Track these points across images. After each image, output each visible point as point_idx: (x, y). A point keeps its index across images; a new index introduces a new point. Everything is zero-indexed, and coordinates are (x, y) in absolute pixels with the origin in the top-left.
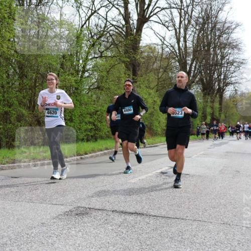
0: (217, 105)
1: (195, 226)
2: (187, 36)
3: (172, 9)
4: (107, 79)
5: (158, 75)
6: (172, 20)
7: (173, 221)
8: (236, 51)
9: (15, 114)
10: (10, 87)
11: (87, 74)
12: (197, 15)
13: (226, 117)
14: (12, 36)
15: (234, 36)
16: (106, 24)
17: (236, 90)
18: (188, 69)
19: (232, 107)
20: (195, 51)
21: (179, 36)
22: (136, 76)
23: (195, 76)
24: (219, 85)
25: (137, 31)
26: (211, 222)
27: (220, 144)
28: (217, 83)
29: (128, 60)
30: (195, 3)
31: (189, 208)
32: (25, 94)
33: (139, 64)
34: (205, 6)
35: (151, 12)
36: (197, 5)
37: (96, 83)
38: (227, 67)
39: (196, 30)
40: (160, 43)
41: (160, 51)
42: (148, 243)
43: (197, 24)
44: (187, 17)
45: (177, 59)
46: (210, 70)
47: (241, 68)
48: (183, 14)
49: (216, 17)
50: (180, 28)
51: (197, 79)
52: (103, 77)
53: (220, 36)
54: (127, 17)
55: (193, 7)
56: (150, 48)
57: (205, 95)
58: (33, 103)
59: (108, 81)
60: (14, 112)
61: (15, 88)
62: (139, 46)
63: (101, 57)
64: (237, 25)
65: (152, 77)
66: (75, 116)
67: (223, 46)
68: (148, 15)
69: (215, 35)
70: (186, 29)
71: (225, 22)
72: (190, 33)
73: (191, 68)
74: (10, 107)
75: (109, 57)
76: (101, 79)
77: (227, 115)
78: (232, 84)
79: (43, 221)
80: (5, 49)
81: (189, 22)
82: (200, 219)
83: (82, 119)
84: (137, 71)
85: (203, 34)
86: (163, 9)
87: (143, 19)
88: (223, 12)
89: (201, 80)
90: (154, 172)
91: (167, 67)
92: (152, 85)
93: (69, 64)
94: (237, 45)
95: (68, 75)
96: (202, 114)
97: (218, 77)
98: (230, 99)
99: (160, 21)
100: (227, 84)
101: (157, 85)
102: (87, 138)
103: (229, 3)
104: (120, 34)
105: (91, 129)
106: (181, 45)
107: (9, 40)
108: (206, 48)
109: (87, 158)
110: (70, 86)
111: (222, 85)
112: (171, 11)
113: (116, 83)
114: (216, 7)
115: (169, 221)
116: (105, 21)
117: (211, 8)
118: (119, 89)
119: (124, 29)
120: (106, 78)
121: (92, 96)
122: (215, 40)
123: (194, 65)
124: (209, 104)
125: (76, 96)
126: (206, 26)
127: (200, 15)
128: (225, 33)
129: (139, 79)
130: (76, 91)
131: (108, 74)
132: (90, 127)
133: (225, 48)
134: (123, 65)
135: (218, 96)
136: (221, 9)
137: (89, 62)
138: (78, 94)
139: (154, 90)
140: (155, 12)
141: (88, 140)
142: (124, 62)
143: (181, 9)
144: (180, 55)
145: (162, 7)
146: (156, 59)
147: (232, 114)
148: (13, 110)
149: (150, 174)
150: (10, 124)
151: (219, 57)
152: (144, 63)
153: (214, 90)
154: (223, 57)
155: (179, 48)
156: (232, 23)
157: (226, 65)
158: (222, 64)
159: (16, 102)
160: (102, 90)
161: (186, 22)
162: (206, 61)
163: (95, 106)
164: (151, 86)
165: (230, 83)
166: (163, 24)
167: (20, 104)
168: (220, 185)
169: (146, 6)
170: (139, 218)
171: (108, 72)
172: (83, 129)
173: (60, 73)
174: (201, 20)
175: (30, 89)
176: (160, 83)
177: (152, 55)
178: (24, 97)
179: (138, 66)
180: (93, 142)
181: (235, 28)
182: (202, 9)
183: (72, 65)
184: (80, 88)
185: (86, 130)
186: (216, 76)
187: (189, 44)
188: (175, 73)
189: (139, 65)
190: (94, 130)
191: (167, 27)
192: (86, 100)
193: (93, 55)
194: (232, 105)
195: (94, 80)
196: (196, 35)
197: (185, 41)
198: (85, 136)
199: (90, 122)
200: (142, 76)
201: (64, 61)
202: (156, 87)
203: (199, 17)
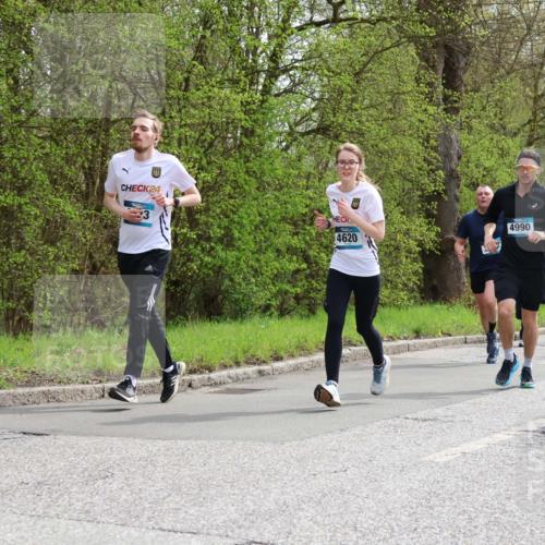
4: (353, 100)
5: (536, 87)
9: (36, 218)
10: (21, 124)
11: (283, 82)
22: (455, 89)
29: (432, 32)
32: (73, 150)
33: (469, 47)
37: (315, 115)
52: (341, 93)
58: (98, 181)
59: (356, 106)
60: (35, 211)
61: (39, 128)
63: (335, 20)
65: (515, 91)
66: (242, 226)
74: (20, 191)
75: (363, 21)
76: (332, 101)
83: (267, 239)
84: (460, 73)
92: (513, 122)
93: (222, 46)
95: (221, 83)
101: (530, 121)
102: (282, 304)
105: (297, 271)
109: (281, 372)
110: (228, 123)
113: (385, 115)
118: (394, 133)
120: (350, 97)
121: (299, 159)
125: (247, 160)
129: (466, 99)
130: (246, 141)
131: (357, 82)
132: (292, 267)
134: (412, 50)
137: (294, 40)
138: (254, 150)
139: (518, 139)
141: (283, 312)
142: (414, 39)
146: (529, 28)
148: (33, 202)
149: (500, 437)
150: (19, 250)
152: (487, 41)
159: (42, 177)
160: (336, 137)
163: (310, 193)
164: (509, 126)
167: (54, 182)
171: (357, 74)
172: (268, 272)
173: (193, 77)
175: (90, 132)
178: (69, 160)
179: (466, 54)
180: (302, 316)
183: (233, 51)
184: (258, 131)
185: (276, 277)
189: (468, 50)
190: (307, 277)
192: (280, 172)
193: (308, 15)
195: (308, 105)
198: (275, 296)
199: (291, 250)
200: (476, 90)
201: (208, 33)
202: (527, 128)
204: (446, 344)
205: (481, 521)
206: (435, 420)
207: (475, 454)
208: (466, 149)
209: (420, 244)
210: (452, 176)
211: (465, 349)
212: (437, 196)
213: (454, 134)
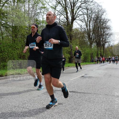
0: (102, 50)
1: (95, 96)
2: (90, 25)
3: (84, 15)
5: (80, 40)
6: (84, 19)
7: (87, 94)
8: (109, 30)
12: (94, 17)
13: (106, 55)
14: (25, 27)
15: (108, 24)
16: (59, 21)
17: (109, 45)
18: (91, 37)
19: (108, 51)
20: (93, 30)
21: (87, 25)
23: (93, 40)
24: (103, 43)
25: (71, 24)
26: (101, 94)
27: (104, 65)
28: (102, 42)
29: (68, 34)
30: (92, 12)
31: (92, 89)
34: (97, 13)
35: (76, 16)
36: (93, 13)
38: (105, 36)
39: (94, 22)
40: (80, 28)
41: (80, 31)
42: (77, 102)
43: (94, 20)
44: (90, 18)
45: (86, 33)
46: (99, 37)
47: (111, 36)
48: (88, 16)
49: (101, 17)
50: (87, 22)
51: (94, 41)
53: (102, 24)
54: (67, 18)
55: (92, 14)
56: (76, 30)
57: (98, 47)
60: (27, 55)
62: (72, 29)
64: (109, 20)
65: (78, 40)
67: (104, 28)
68: (75, 17)
69: (101, 24)
70: (90, 22)
71: (104, 19)
72: (91, 23)
73: (92, 37)
77: (106, 54)
78: (108, 42)
79: (39, 95)
80: (23, 32)
81: (91, 19)
82: (97, 93)
84: (72, 39)
85: (96, 24)
86: (81, 15)
87: (73, 19)
88: (104, 16)
89: (96, 41)
90: (79, 76)
91: (83, 36)
92: (78, 44)
94: (109, 28)
96: (97, 54)
97: (102, 40)
98: (107, 48)
99: (80, 20)
100: (106, 42)
103: (105, 12)
104: (65, 25)
106: (88, 28)
107: (24, 29)
108: (97, 29)
111: (104, 43)
112: (84, 16)
114: (101, 14)
115: (85, 94)
116: (59, 20)
117: (99, 14)
119: (67, 23)
122: (101, 26)
123: (93, 35)
124: (99, 50)
126: (97, 21)
127: (95, 17)
128: (104, 23)
129: (72, 41)
133: (104, 29)
135: (102, 47)
136: (102, 14)
140: (78, 16)
143: (87, 15)
144: (88, 32)
145: (80, 14)
146: (79, 34)
147: (108, 54)
149: (78, 77)
151: (102, 32)
152: (74, 35)
153: (101, 45)
154: (104, 32)
155: (87, 29)
156: (107, 20)
157: (105, 35)
158: (103, 35)
161: (90, 20)
162: (98, 34)
165: (107, 42)
166: (81, 20)
168: (104, 80)
169: (74, 14)
170: (74, 93)
174: (95, 19)
176: (80, 43)
177: (77, 32)
181: (108, 21)
182: (95, 14)
186: (101, 39)
187: (91, 28)
188: (86, 39)
189: (72, 36)
191: (83, 22)
194: (108, 50)
196: (94, 24)
197: (90, 27)
200: (74, 40)
203: (94, 18)
204: (72, 68)
205: (76, 86)
206: (71, 76)
207: (75, 79)
208: (73, 47)
209: (68, 57)
210: (71, 50)
211: (74, 68)
212: (70, 52)
213: (71, 45)
